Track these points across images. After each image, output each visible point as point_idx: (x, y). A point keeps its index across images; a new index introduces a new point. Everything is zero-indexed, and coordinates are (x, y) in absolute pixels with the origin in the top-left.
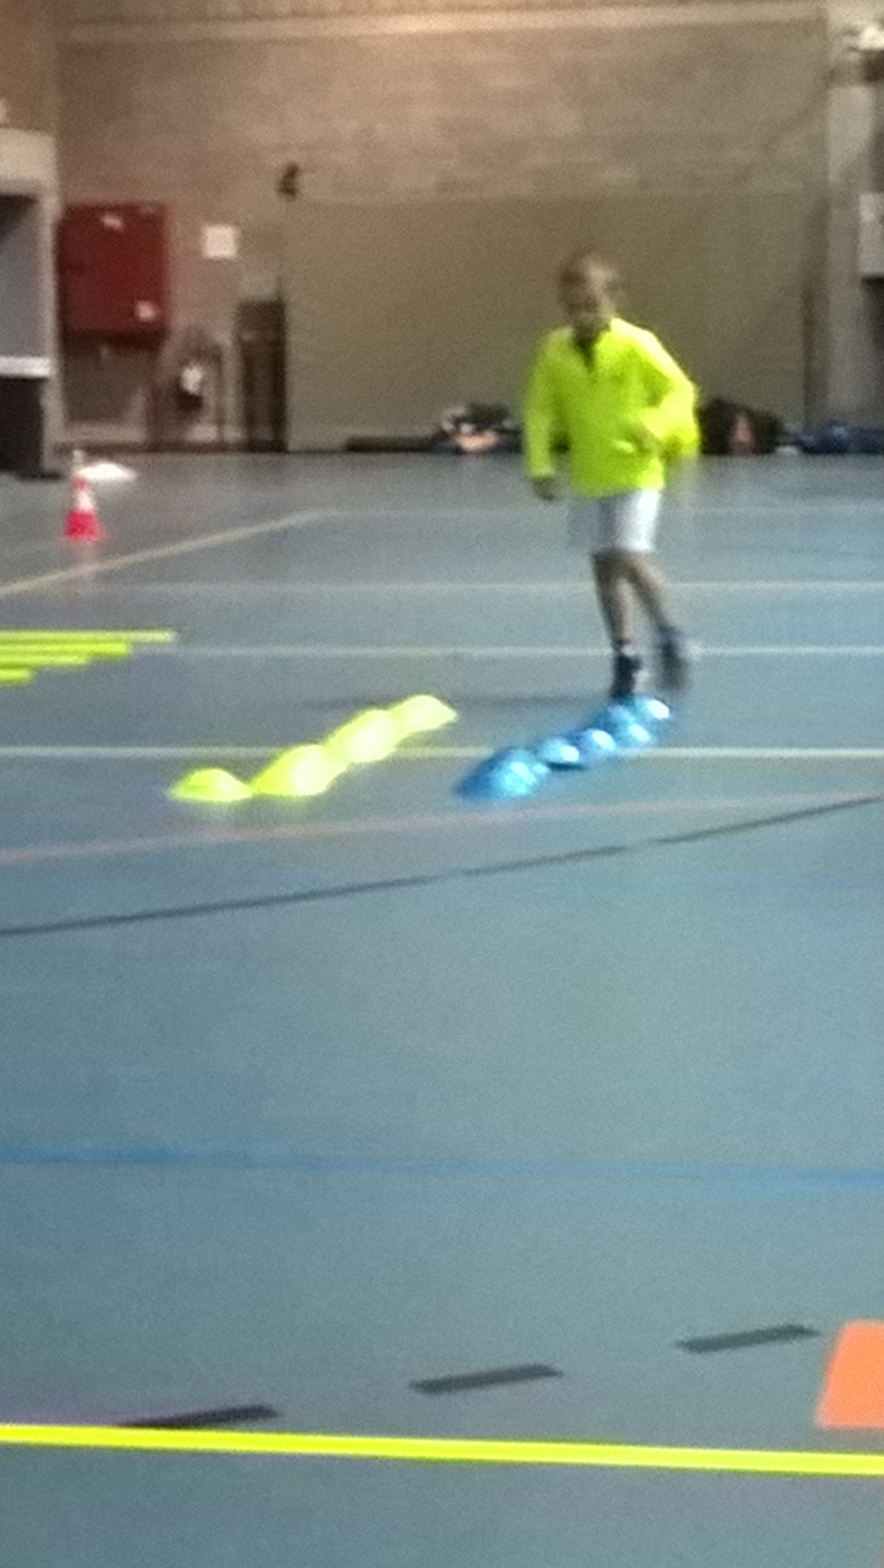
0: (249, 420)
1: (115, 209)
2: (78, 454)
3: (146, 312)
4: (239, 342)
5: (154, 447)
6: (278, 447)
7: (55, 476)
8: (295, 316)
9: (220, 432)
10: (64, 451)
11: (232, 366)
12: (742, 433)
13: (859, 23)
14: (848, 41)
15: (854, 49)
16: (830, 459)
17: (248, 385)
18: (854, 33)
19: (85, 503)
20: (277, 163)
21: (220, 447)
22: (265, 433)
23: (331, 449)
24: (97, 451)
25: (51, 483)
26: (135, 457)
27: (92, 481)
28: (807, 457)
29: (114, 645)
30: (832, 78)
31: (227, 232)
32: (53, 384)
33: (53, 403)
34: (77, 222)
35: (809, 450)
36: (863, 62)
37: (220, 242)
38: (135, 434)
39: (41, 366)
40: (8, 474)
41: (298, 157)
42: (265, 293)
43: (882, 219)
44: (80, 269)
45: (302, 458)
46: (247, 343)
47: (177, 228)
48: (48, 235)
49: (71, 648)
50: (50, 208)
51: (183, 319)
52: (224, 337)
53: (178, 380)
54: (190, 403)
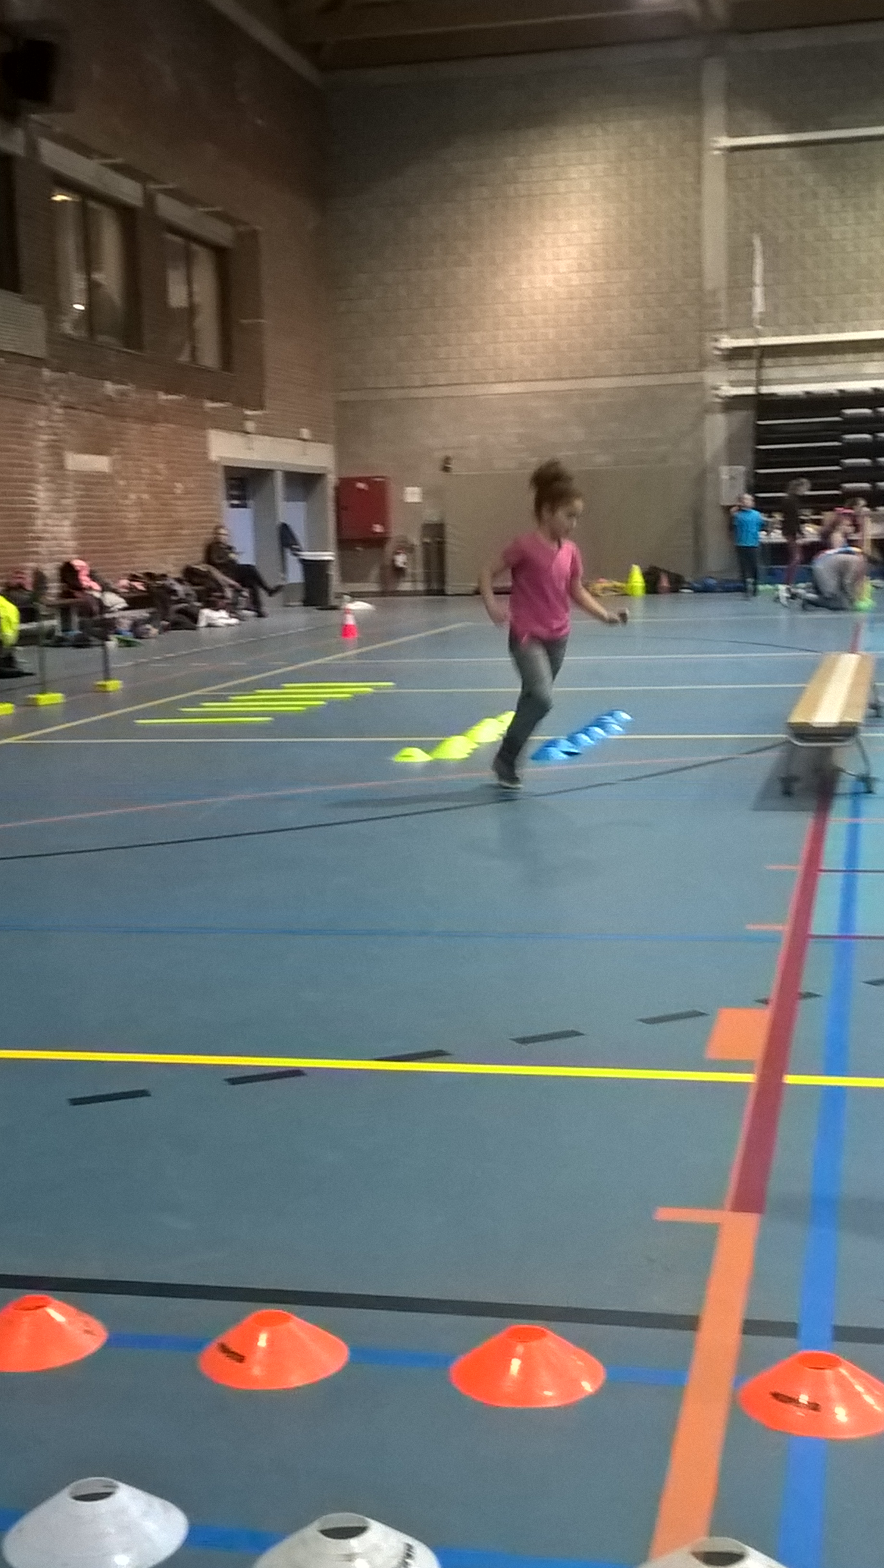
0: (428, 580)
1: (362, 480)
2: (346, 597)
3: (378, 528)
5: (382, 594)
7: (334, 608)
8: (449, 530)
10: (339, 596)
11: (419, 553)
12: (665, 583)
13: (719, 384)
14: (714, 392)
15: (717, 396)
16: (707, 595)
17: (427, 564)
18: (717, 389)
19: (350, 620)
20: (440, 455)
21: (414, 593)
22: (435, 586)
23: (465, 593)
24: (356, 596)
25: (334, 612)
26: (374, 599)
27: (353, 610)
28: (697, 595)
29: (365, 688)
30: (708, 410)
31: (416, 490)
32: (334, 563)
33: (334, 573)
34: (345, 486)
35: (697, 591)
36: (722, 403)
37: (413, 495)
38: (373, 587)
39: (328, 556)
40: (314, 607)
41: (450, 453)
42: (435, 519)
43: (732, 478)
44: (346, 508)
45: (454, 598)
46: (427, 543)
47: (393, 488)
48: (330, 492)
49: (344, 690)
50: (332, 480)
51: (396, 532)
52: (415, 540)
53: (393, 561)
54: (399, 572)
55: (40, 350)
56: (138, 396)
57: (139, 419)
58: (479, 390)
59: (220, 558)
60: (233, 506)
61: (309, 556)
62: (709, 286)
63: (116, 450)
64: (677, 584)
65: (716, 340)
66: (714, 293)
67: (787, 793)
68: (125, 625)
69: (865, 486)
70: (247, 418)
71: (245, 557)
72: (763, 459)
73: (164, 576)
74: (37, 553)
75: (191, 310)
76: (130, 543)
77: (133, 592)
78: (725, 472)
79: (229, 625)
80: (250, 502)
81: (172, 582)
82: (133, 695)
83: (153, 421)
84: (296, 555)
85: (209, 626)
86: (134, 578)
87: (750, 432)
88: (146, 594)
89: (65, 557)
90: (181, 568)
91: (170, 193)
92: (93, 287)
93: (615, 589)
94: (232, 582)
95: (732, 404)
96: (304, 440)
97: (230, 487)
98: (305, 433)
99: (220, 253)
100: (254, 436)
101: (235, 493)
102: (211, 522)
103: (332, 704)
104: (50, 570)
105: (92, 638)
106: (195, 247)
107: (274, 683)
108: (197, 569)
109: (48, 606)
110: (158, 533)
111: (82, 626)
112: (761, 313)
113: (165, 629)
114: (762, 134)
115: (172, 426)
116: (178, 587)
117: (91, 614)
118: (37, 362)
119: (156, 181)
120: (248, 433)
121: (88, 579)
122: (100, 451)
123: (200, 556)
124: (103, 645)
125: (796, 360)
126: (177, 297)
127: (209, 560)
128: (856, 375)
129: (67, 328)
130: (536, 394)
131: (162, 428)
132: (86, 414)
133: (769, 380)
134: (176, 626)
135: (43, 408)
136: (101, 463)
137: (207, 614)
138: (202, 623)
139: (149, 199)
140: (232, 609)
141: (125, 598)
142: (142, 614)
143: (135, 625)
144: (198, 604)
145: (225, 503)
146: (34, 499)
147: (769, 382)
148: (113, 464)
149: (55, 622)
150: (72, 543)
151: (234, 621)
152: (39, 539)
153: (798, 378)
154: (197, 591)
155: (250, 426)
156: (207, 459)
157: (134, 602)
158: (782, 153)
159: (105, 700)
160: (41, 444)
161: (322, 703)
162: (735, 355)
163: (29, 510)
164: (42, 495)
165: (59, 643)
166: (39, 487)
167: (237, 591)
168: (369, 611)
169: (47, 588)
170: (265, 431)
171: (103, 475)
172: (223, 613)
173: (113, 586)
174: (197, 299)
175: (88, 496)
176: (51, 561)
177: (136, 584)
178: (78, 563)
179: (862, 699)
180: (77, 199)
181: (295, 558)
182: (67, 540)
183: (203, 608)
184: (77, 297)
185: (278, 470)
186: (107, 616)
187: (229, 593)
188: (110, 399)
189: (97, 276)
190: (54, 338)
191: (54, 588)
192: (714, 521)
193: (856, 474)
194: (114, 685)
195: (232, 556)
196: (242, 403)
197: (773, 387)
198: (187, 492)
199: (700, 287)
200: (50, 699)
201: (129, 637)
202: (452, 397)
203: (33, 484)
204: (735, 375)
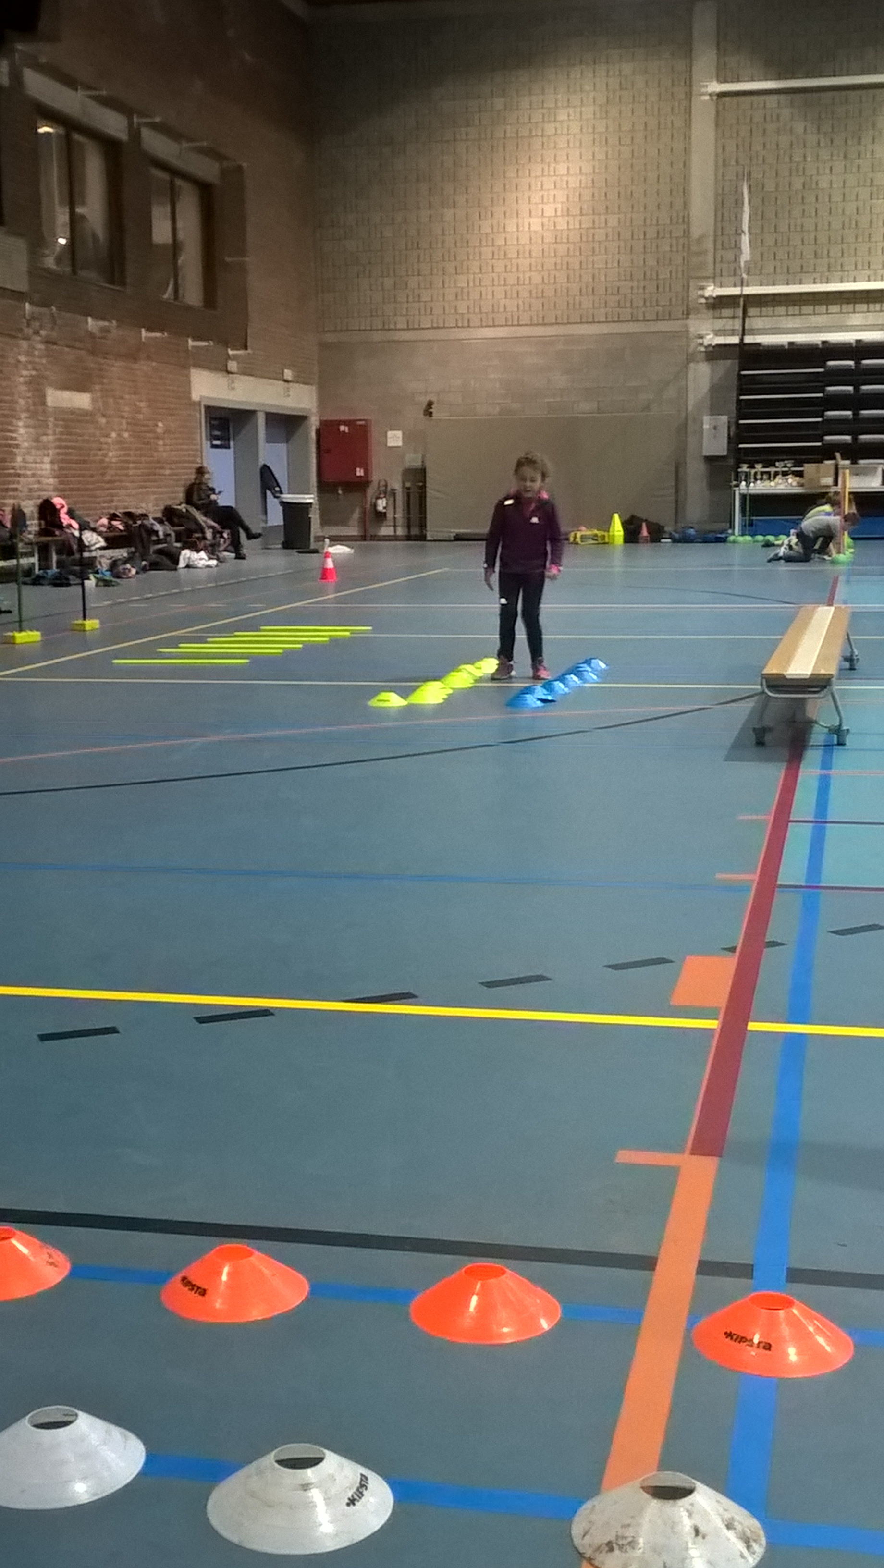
0: (408, 524)
1: (345, 423)
2: (327, 541)
3: (360, 472)
4: (404, 487)
5: (364, 538)
6: (422, 538)
7: (316, 551)
8: (430, 475)
9: (395, 531)
10: (320, 539)
11: (400, 499)
12: (645, 532)
13: (704, 332)
14: (700, 341)
15: (702, 345)
16: (686, 545)
17: (408, 507)
18: (701, 337)
19: (330, 564)
20: (423, 400)
21: (395, 538)
22: (415, 531)
23: (447, 539)
24: (336, 540)
25: (315, 555)
26: (354, 543)
27: (333, 554)
28: (675, 544)
29: (343, 632)
30: (691, 358)
31: (399, 434)
32: (313, 506)
33: (315, 516)
34: (327, 430)
35: (675, 541)
36: (706, 352)
37: (395, 438)
38: (354, 531)
39: (309, 498)
40: (296, 550)
41: (434, 398)
42: (418, 464)
43: (715, 428)
44: (328, 451)
45: (433, 543)
46: (408, 488)
47: (374, 433)
48: (313, 435)
49: (321, 634)
50: (314, 423)
51: (376, 477)
52: (396, 484)
53: (375, 506)
54: (381, 517)
55: (23, 286)
56: (121, 333)
57: (119, 356)
58: (462, 334)
59: (200, 500)
60: (214, 446)
61: (289, 498)
62: (696, 232)
63: (97, 387)
64: (657, 534)
65: (702, 288)
66: (701, 239)
67: (760, 743)
68: (104, 564)
69: (848, 438)
70: (229, 357)
71: (225, 499)
72: (744, 409)
73: (144, 516)
74: (16, 490)
75: (176, 247)
76: (108, 482)
77: (111, 531)
78: (707, 422)
79: (208, 566)
80: (232, 443)
81: (152, 521)
82: (109, 635)
83: (135, 359)
84: (275, 497)
85: (188, 566)
86: (113, 517)
87: (735, 382)
88: (125, 533)
89: (45, 495)
90: (162, 507)
91: (154, 126)
92: (75, 221)
93: (595, 537)
94: (211, 523)
95: (716, 353)
96: (286, 381)
97: (212, 427)
98: (288, 374)
99: (205, 189)
100: (235, 376)
101: (217, 433)
102: (193, 462)
103: (309, 648)
104: (30, 508)
105: (71, 577)
106: (179, 182)
107: (252, 626)
108: (177, 509)
109: (26, 544)
110: (139, 472)
111: (60, 564)
112: (746, 262)
113: (144, 569)
114: (752, 80)
115: (154, 364)
116: (158, 527)
117: (71, 553)
118: (20, 296)
119: (141, 115)
120: (232, 373)
121: (67, 517)
122: (82, 389)
123: (181, 496)
124: (83, 584)
125: (781, 310)
126: (161, 233)
127: (189, 501)
128: (841, 326)
129: (50, 262)
130: (518, 339)
131: (143, 367)
132: (67, 349)
133: (753, 330)
134: (155, 566)
135: (24, 344)
136: (82, 401)
137: (186, 553)
138: (182, 564)
139: (135, 135)
140: (212, 551)
141: (103, 537)
142: (121, 553)
143: (114, 565)
144: (178, 545)
145: (206, 444)
146: (14, 435)
147: (753, 332)
148: (94, 401)
149: (35, 560)
150: (51, 481)
151: (214, 562)
152: (19, 475)
153: (783, 328)
154: (175, 531)
155: (233, 365)
156: (190, 398)
157: (112, 542)
158: (774, 98)
159: (83, 640)
160: (21, 379)
161: (300, 646)
162: (719, 303)
163: (10, 446)
164: (22, 431)
165: (37, 581)
166: (21, 424)
167: (215, 533)
168: (349, 554)
169: (26, 526)
170: (247, 371)
171: (85, 413)
172: (203, 554)
173: (92, 525)
174: (181, 236)
175: (70, 434)
176: (30, 498)
177: (114, 523)
178: (57, 501)
179: (837, 651)
180: (62, 131)
181: (276, 500)
182: (48, 478)
183: (183, 548)
184: (59, 230)
185: (260, 411)
186: (86, 555)
187: (209, 534)
188: (92, 335)
189: (79, 210)
190: (36, 272)
191: (33, 525)
192: (696, 471)
193: (838, 427)
194: (91, 624)
195: (213, 497)
196: (226, 343)
197: (757, 337)
198: (167, 431)
199: (687, 233)
200: (28, 637)
201: (108, 576)
202: (434, 341)
203: (14, 421)
204: (719, 324)
